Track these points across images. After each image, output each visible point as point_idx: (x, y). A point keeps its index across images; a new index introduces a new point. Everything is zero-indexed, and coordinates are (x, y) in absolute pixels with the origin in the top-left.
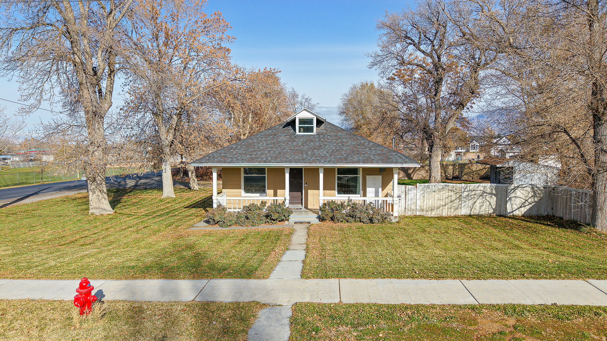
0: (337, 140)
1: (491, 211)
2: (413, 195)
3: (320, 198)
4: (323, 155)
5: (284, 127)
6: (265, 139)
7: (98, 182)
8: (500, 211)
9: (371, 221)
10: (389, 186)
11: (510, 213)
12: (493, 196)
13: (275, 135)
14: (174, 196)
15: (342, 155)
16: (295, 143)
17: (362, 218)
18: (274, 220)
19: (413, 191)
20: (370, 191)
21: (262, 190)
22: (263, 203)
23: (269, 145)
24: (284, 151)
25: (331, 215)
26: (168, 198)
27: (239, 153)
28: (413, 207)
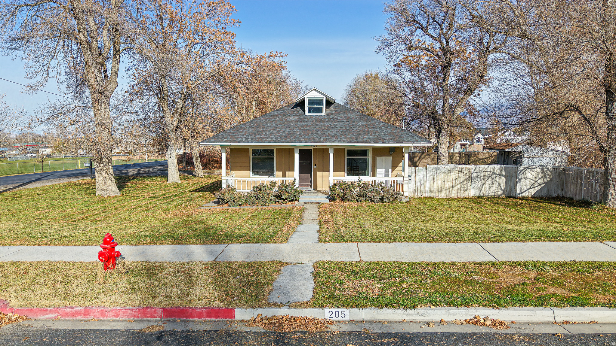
0: (347, 120)
1: (500, 192)
2: (422, 176)
3: (330, 178)
4: (333, 135)
5: (292, 108)
6: (274, 119)
7: (105, 164)
8: (510, 192)
9: (382, 200)
10: (399, 168)
11: (519, 194)
12: (503, 178)
13: (284, 115)
14: (180, 182)
15: (352, 135)
16: (304, 124)
17: (372, 197)
18: (284, 200)
19: (422, 173)
20: (380, 172)
21: (270, 172)
22: (273, 184)
23: (278, 126)
24: (293, 131)
25: (341, 195)
26: (174, 183)
27: (248, 133)
28: (422, 188)
